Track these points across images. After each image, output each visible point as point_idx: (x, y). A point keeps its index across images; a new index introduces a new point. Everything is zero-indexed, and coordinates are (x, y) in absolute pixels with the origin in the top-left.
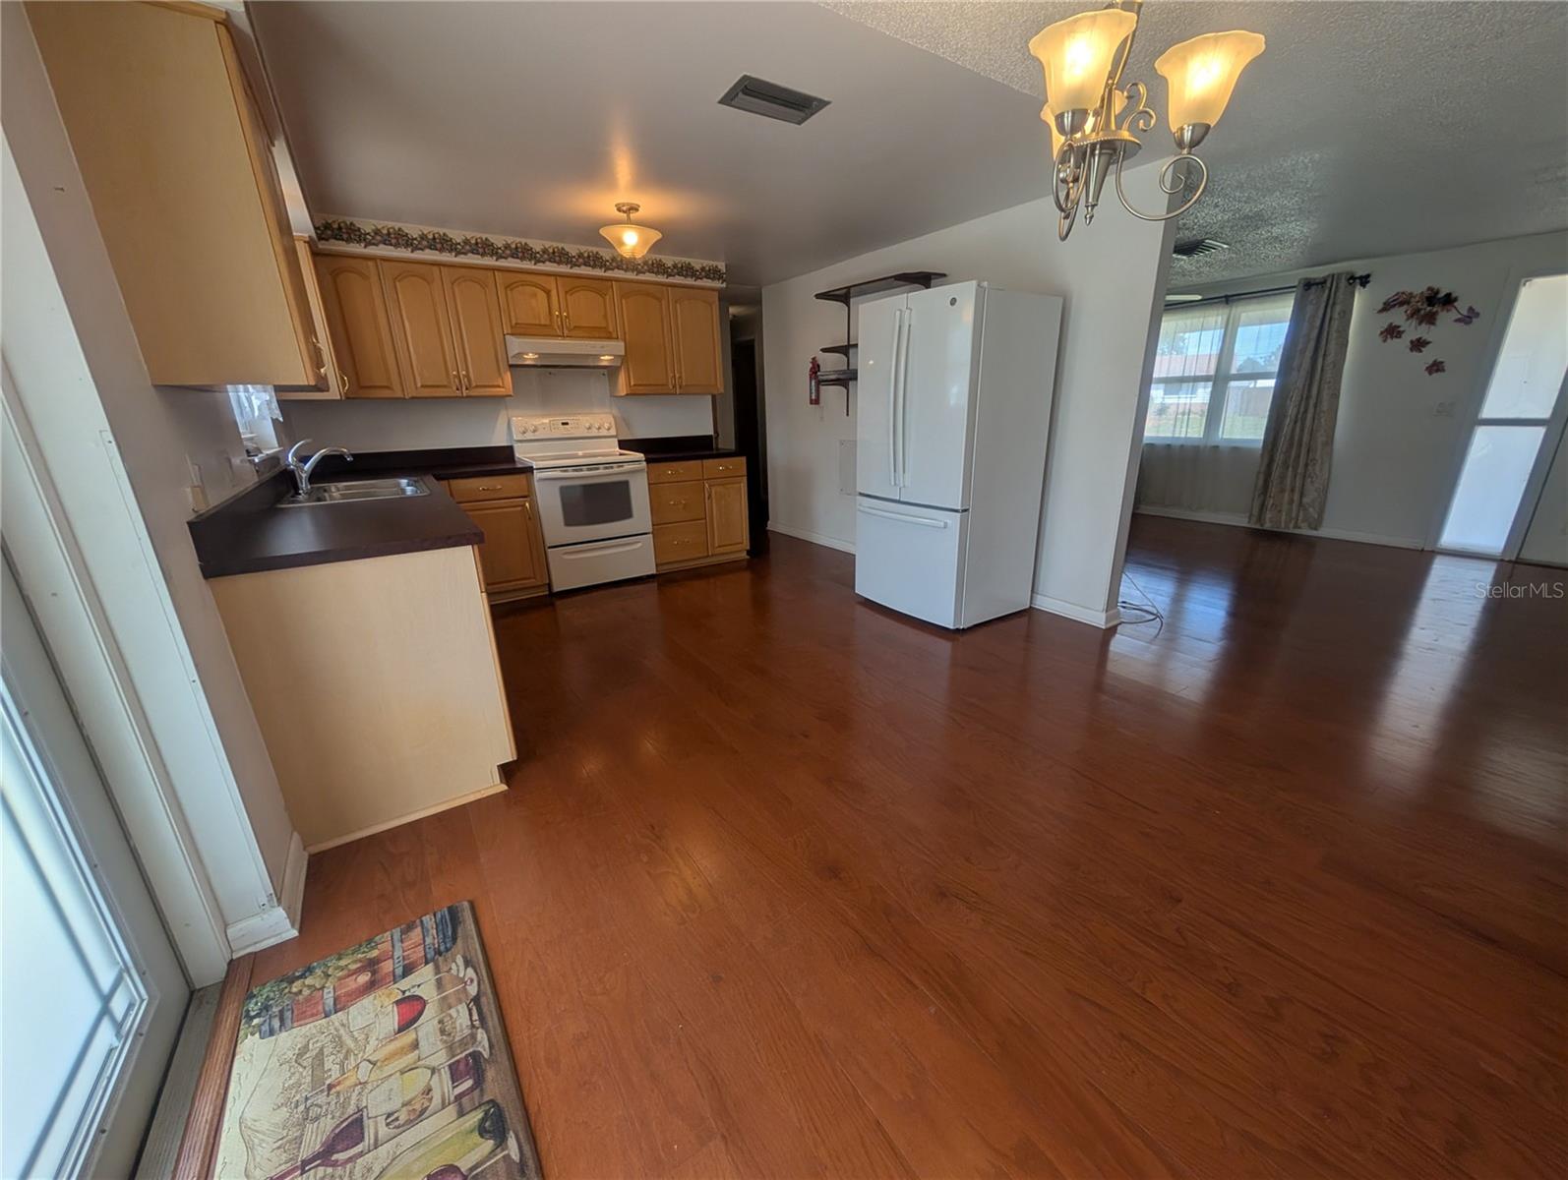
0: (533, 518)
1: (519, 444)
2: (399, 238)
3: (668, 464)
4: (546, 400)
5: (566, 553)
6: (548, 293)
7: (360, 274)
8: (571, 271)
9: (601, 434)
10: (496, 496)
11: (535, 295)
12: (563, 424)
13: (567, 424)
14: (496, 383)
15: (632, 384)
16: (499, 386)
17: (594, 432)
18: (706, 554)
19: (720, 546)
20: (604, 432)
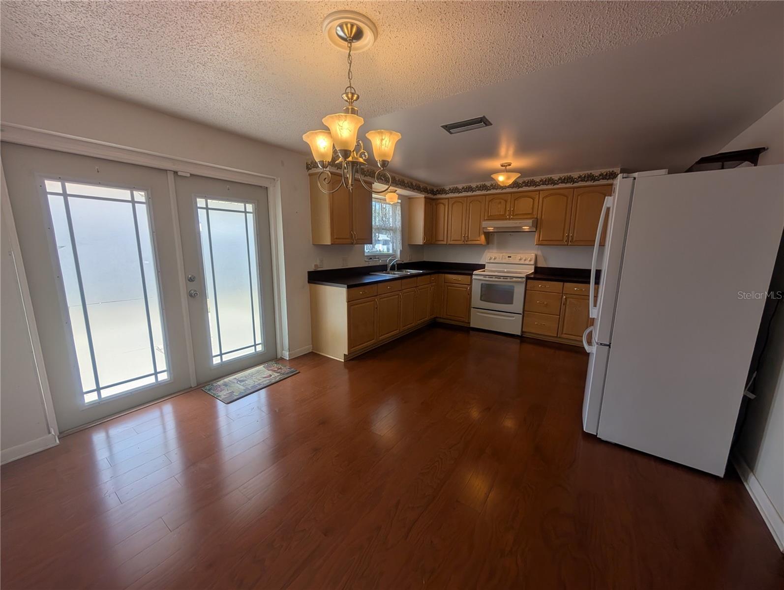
0: (470, 293)
1: (488, 264)
2: (456, 190)
3: (540, 281)
4: (502, 246)
5: (478, 312)
6: (506, 201)
7: (443, 204)
8: (518, 190)
9: (525, 263)
10: (458, 282)
11: (500, 203)
12: (509, 257)
13: (510, 257)
14: (477, 239)
15: (541, 239)
16: (478, 240)
17: (522, 262)
18: (556, 335)
19: (565, 334)
20: (527, 262)
